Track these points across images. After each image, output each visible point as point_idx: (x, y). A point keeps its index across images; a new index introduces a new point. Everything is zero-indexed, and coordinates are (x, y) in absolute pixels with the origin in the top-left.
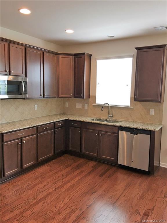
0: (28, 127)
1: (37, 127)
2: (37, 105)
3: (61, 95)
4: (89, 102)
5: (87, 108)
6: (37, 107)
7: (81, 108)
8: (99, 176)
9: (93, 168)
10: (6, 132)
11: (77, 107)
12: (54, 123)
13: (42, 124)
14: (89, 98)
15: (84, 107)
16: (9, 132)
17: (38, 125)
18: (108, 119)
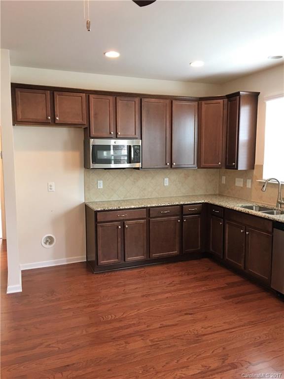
0: (133, 207)
1: (148, 209)
2: (167, 179)
3: (203, 164)
4: (253, 175)
5: (250, 187)
6: (168, 183)
7: (242, 186)
8: (222, 297)
9: (227, 285)
10: (99, 209)
11: (236, 185)
12: (182, 206)
13: (157, 205)
14: (254, 169)
15: (246, 186)
16: (104, 211)
17: (149, 206)
18: (277, 206)
